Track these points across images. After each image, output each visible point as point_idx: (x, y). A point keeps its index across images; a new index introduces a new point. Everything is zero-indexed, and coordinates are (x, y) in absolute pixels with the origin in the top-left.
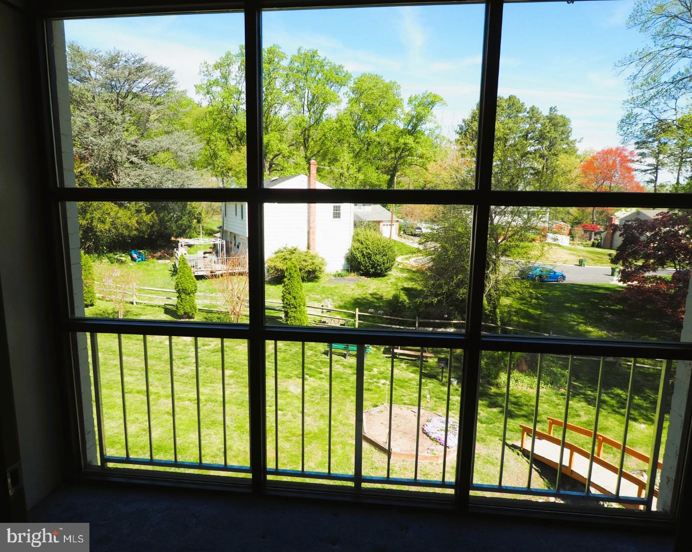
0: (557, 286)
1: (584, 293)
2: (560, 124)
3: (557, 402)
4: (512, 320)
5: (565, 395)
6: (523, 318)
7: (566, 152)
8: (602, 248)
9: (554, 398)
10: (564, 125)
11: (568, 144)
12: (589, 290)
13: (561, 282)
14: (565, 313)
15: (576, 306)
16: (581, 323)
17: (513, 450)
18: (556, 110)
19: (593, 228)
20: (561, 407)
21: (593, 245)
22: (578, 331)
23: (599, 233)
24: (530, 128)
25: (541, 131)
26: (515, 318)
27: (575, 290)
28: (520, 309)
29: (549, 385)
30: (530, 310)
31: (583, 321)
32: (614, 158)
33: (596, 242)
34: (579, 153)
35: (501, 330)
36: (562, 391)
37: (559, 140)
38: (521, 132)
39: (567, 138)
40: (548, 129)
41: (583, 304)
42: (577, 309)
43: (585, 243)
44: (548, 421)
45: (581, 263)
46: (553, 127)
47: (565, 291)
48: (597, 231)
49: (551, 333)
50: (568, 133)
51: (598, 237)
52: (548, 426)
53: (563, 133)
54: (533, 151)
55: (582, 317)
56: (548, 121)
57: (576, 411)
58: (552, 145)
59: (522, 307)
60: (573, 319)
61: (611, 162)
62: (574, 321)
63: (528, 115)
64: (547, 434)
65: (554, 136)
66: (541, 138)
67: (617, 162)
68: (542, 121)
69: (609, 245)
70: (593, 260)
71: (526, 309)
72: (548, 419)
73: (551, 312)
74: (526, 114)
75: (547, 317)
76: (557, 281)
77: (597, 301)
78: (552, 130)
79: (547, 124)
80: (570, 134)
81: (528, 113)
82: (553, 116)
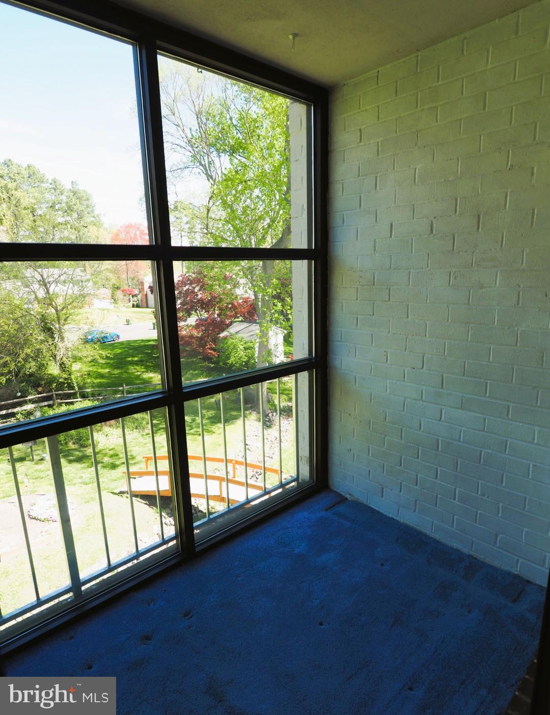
0: (115, 345)
1: (140, 347)
2: (83, 198)
3: (144, 441)
4: (87, 383)
5: (149, 434)
6: (96, 378)
7: (95, 225)
8: (141, 308)
9: (141, 439)
10: (87, 199)
11: (95, 217)
12: (143, 344)
13: (117, 341)
14: (129, 367)
15: (136, 359)
16: (143, 372)
17: (121, 496)
18: (77, 185)
19: (131, 292)
20: (148, 445)
21: (133, 306)
22: (143, 379)
23: (136, 295)
24: (56, 200)
25: (67, 203)
26: (89, 381)
27: (132, 346)
28: (90, 371)
29: (135, 430)
30: (100, 371)
31: (144, 370)
32: (134, 232)
33: (135, 303)
34: (105, 226)
35: (79, 394)
36: (147, 431)
37: (86, 212)
38: (47, 203)
39: (93, 211)
40: (74, 202)
41: (140, 356)
42: (137, 361)
43: (127, 305)
44: (144, 460)
45: (128, 322)
46: (78, 201)
47: (124, 348)
48: (134, 294)
49: (124, 386)
50: (93, 207)
51: (135, 299)
52: (145, 463)
53: (88, 206)
54: (64, 223)
55: (143, 367)
56: (72, 194)
57: (161, 444)
58: (80, 217)
59: (91, 369)
60: (136, 370)
61: (133, 235)
62: (138, 372)
63: (51, 186)
64: (145, 470)
65: (80, 209)
66: (69, 210)
67: (138, 235)
68: (66, 194)
69: (145, 305)
70: (137, 318)
71: (95, 370)
72: (144, 458)
73: (117, 368)
74: (49, 185)
75: (116, 373)
76: (114, 341)
77: (150, 352)
78: (78, 203)
79: (72, 197)
80: (94, 208)
81: (51, 184)
82: (76, 190)
